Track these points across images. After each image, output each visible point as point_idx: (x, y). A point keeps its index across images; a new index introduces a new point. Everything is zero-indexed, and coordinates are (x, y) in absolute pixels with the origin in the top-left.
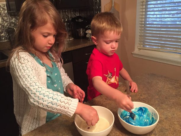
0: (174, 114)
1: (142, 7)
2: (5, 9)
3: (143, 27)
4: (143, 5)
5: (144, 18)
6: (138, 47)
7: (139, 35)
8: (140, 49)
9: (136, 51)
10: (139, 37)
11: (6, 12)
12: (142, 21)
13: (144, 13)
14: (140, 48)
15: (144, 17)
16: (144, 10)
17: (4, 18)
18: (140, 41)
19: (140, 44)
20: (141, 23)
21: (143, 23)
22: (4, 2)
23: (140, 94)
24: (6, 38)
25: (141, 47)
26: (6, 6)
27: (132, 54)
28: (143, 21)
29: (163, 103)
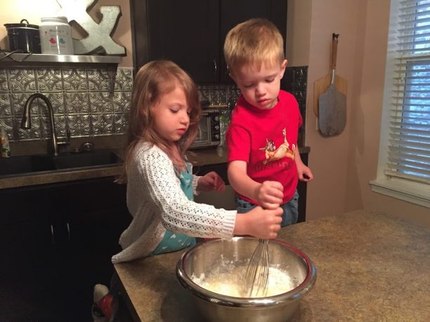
0: (386, 269)
1: (396, 89)
2: (129, 79)
3: (399, 129)
4: (398, 86)
5: (400, 111)
6: (385, 171)
7: (389, 147)
8: (391, 177)
9: (381, 179)
10: (389, 150)
11: (131, 83)
12: (396, 118)
13: (401, 102)
14: (389, 174)
15: (400, 108)
16: (401, 95)
17: (126, 93)
18: (390, 160)
19: (390, 166)
20: (394, 120)
21: (399, 121)
22: (129, 66)
23: (339, 238)
24: (123, 129)
25: (394, 172)
26: (132, 74)
27: (370, 185)
28: (399, 118)
29: (375, 253)
